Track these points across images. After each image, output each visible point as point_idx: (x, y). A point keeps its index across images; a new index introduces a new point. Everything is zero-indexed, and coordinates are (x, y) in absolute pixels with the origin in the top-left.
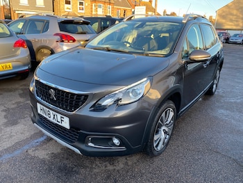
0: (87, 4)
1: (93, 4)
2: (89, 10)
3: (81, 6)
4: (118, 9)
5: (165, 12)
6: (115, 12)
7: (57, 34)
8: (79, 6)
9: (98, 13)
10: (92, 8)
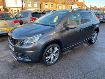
0: (54, 5)
1: (57, 5)
2: (55, 7)
3: (52, 6)
4: (68, 6)
5: (91, 6)
6: (67, 7)
7: (31, 18)
8: (51, 6)
9: (59, 8)
10: (56, 6)
